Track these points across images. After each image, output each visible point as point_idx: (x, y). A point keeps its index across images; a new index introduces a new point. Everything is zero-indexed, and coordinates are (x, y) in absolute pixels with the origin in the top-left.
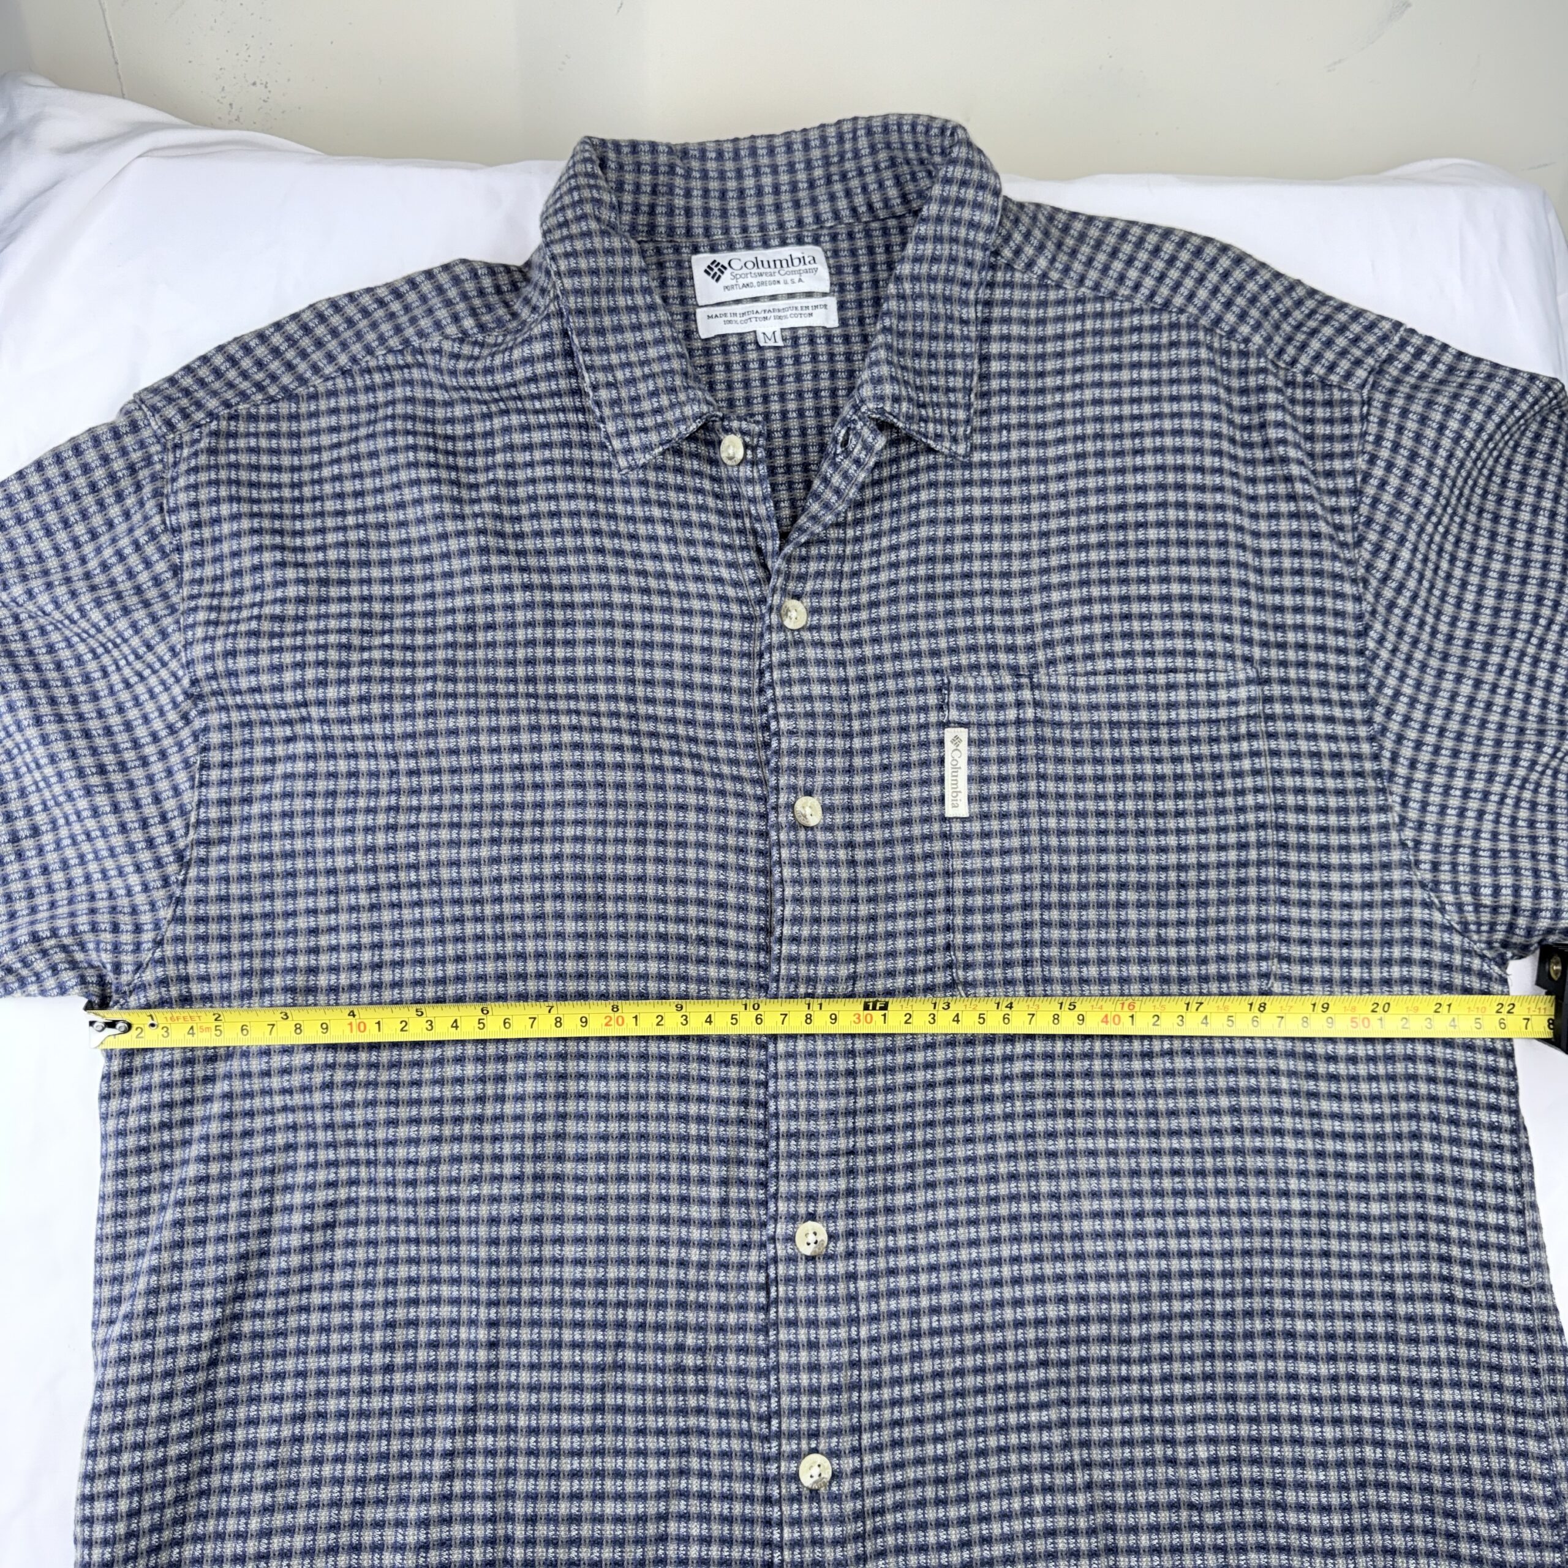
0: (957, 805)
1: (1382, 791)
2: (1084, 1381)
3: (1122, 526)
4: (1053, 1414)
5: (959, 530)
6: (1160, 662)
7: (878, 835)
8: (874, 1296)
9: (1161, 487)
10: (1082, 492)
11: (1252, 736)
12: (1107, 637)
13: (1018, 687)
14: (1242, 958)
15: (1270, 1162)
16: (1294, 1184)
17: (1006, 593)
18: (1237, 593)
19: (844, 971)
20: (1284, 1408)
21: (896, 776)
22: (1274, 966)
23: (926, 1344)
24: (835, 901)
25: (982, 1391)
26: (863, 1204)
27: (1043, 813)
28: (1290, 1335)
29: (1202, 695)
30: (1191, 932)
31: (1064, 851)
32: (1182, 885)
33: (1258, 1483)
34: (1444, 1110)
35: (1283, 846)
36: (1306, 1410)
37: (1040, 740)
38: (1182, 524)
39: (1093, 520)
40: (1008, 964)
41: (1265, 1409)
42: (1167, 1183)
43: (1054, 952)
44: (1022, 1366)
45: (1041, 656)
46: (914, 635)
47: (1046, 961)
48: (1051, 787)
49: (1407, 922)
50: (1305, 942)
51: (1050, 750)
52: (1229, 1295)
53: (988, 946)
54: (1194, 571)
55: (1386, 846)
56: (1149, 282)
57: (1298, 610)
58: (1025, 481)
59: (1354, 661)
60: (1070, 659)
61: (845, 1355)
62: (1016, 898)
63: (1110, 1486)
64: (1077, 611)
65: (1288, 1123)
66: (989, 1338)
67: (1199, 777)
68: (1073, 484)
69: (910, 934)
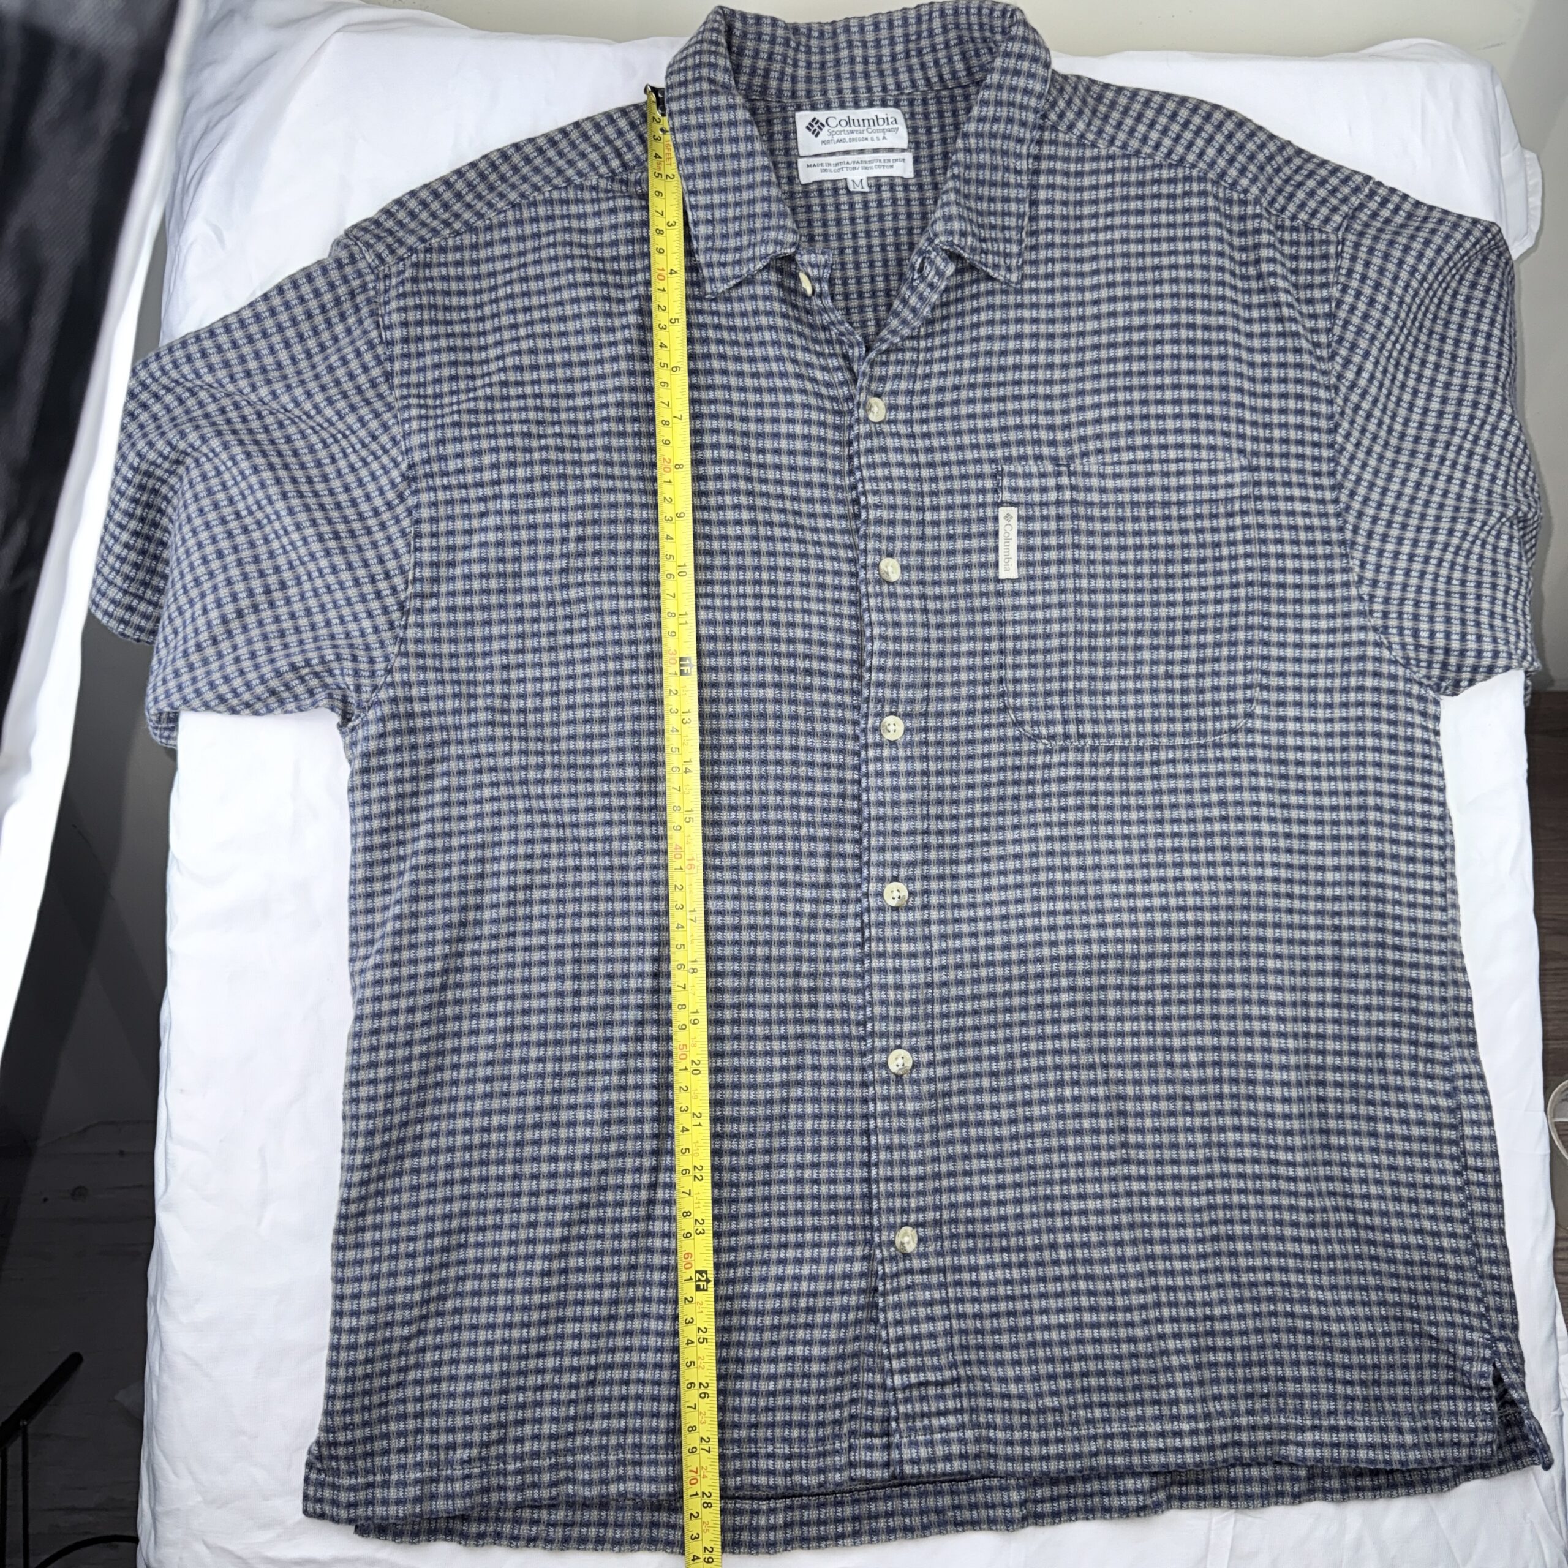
0: (1009, 568)
1: (1345, 556)
2: (1103, 1003)
3: (1143, 343)
4: (1080, 1027)
5: (1011, 345)
6: (1172, 454)
7: (945, 590)
8: (943, 937)
9: (1176, 311)
11: (1244, 513)
12: (1130, 433)
13: (1058, 474)
14: (1231, 688)
15: (1249, 841)
16: (1268, 857)
17: (1049, 397)
18: (1234, 397)
19: (920, 694)
20: (1257, 1026)
21: (960, 544)
22: (1257, 693)
23: (983, 972)
24: (912, 639)
25: (1025, 1008)
26: (934, 870)
27: (1077, 576)
28: (1262, 971)
29: (1205, 480)
30: (1192, 669)
31: (1093, 605)
32: (1186, 632)
33: (1235, 1081)
34: (1387, 803)
35: (1266, 600)
36: (1274, 1027)
38: (1191, 342)
39: (1120, 337)
40: (1048, 694)
41: (1241, 1025)
42: (1169, 858)
43: (1084, 685)
44: (1056, 991)
45: (1076, 449)
46: (973, 431)
47: (1078, 692)
48: (1084, 554)
49: (1362, 658)
50: (1282, 674)
51: (1083, 525)
52: (1215, 939)
53: (1033, 680)
54: (1200, 380)
55: (1347, 599)
56: (1167, 142)
57: (1283, 411)
59: (1325, 453)
60: (1100, 451)
61: (921, 978)
62: (1055, 643)
63: (1122, 1082)
64: (1106, 413)
65: (1264, 811)
66: (1031, 969)
67: (1202, 545)
69: (971, 669)
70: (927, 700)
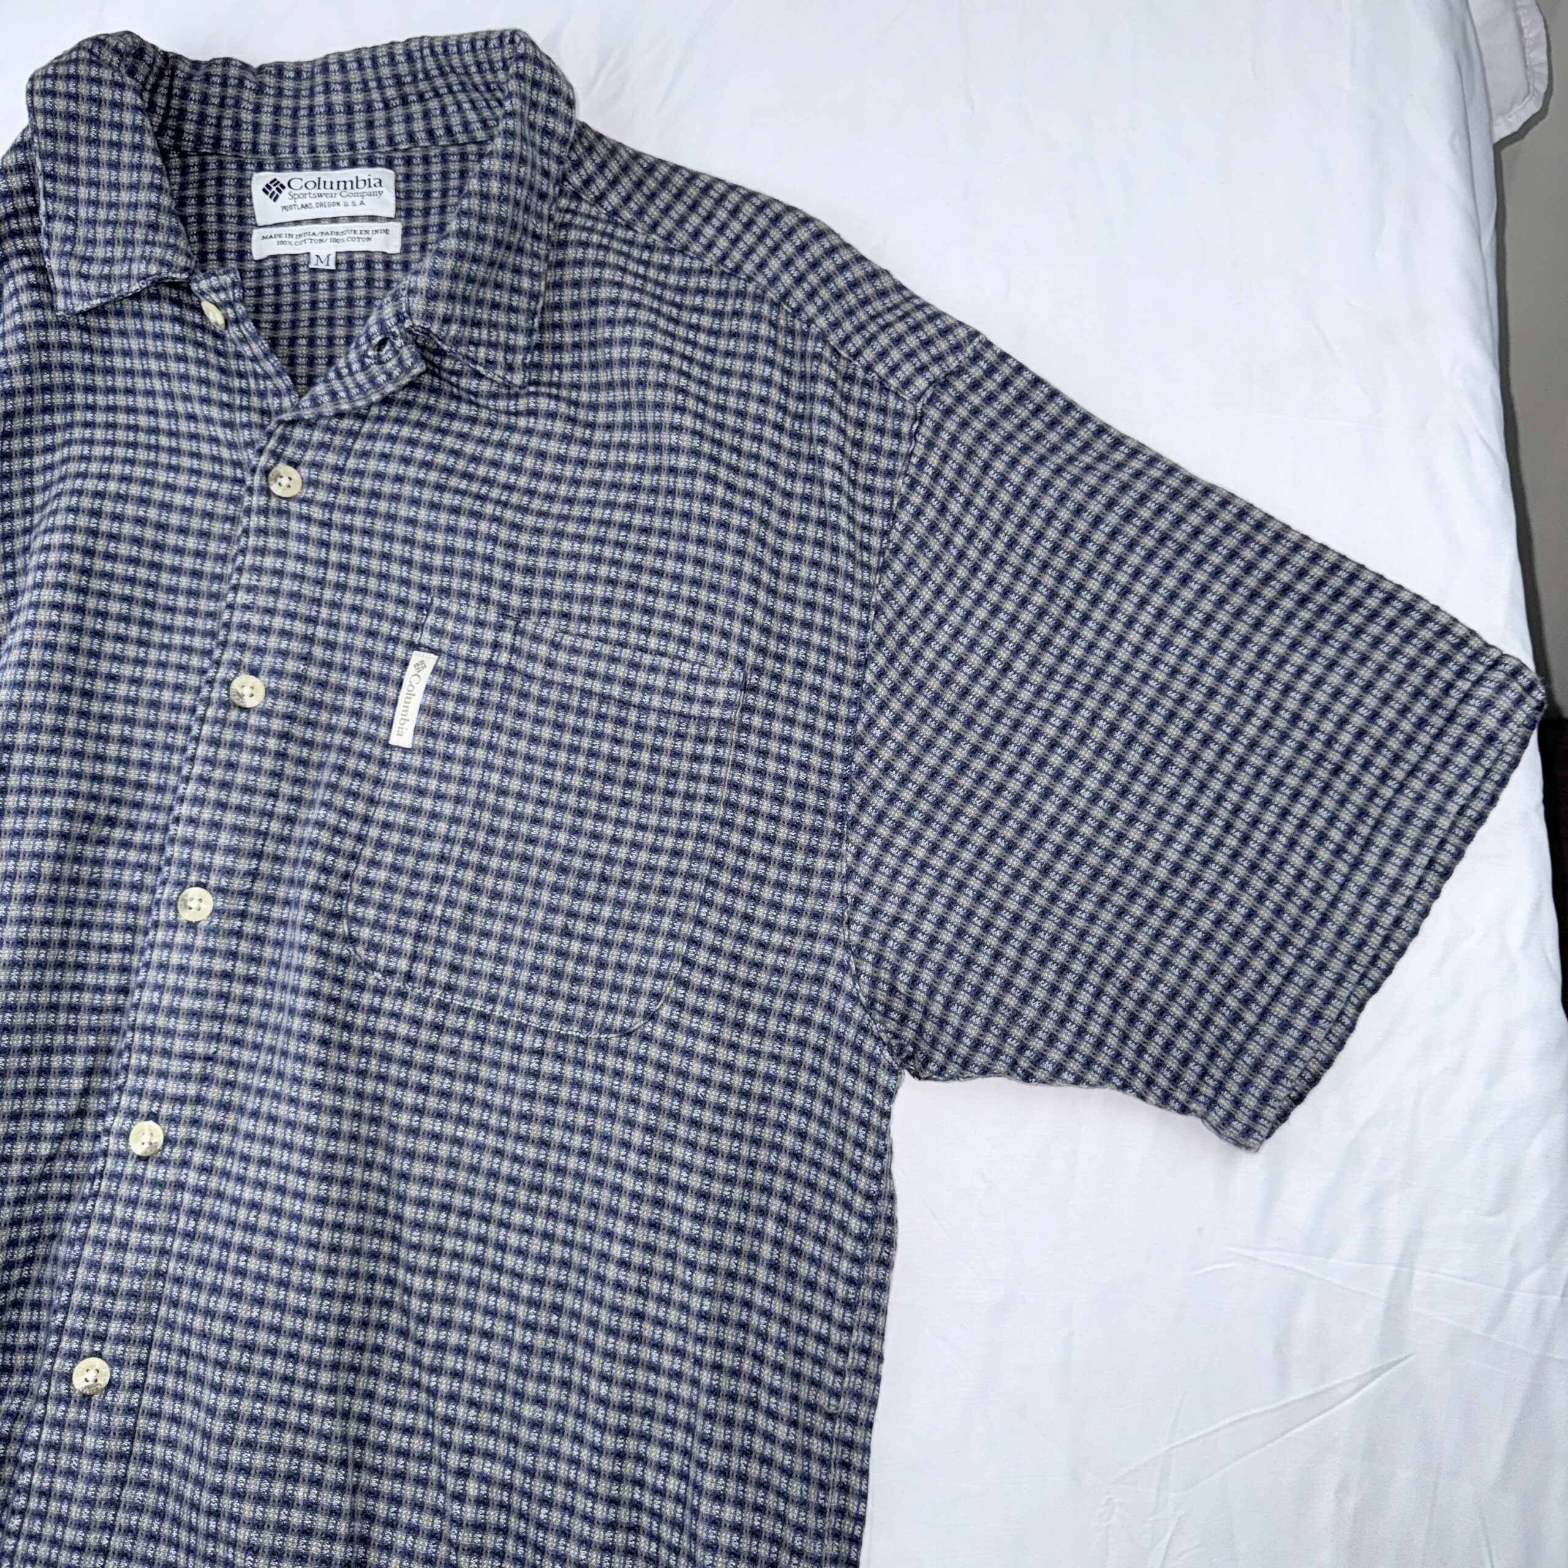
0: (403, 735)
1: (840, 836)
6: (653, 643)
7: (319, 736)
11: (719, 742)
12: (607, 602)
13: (501, 627)
14: (639, 971)
17: (516, 527)
22: (671, 988)
27: (488, 766)
29: (680, 686)
30: (600, 931)
31: (498, 811)
32: (604, 879)
35: (718, 864)
37: (506, 688)
40: (404, 912)
43: (457, 914)
45: (536, 603)
47: (446, 922)
48: (503, 740)
49: (817, 980)
51: (513, 701)
59: (847, 692)
60: (566, 616)
62: (435, 847)
70: (254, 875)
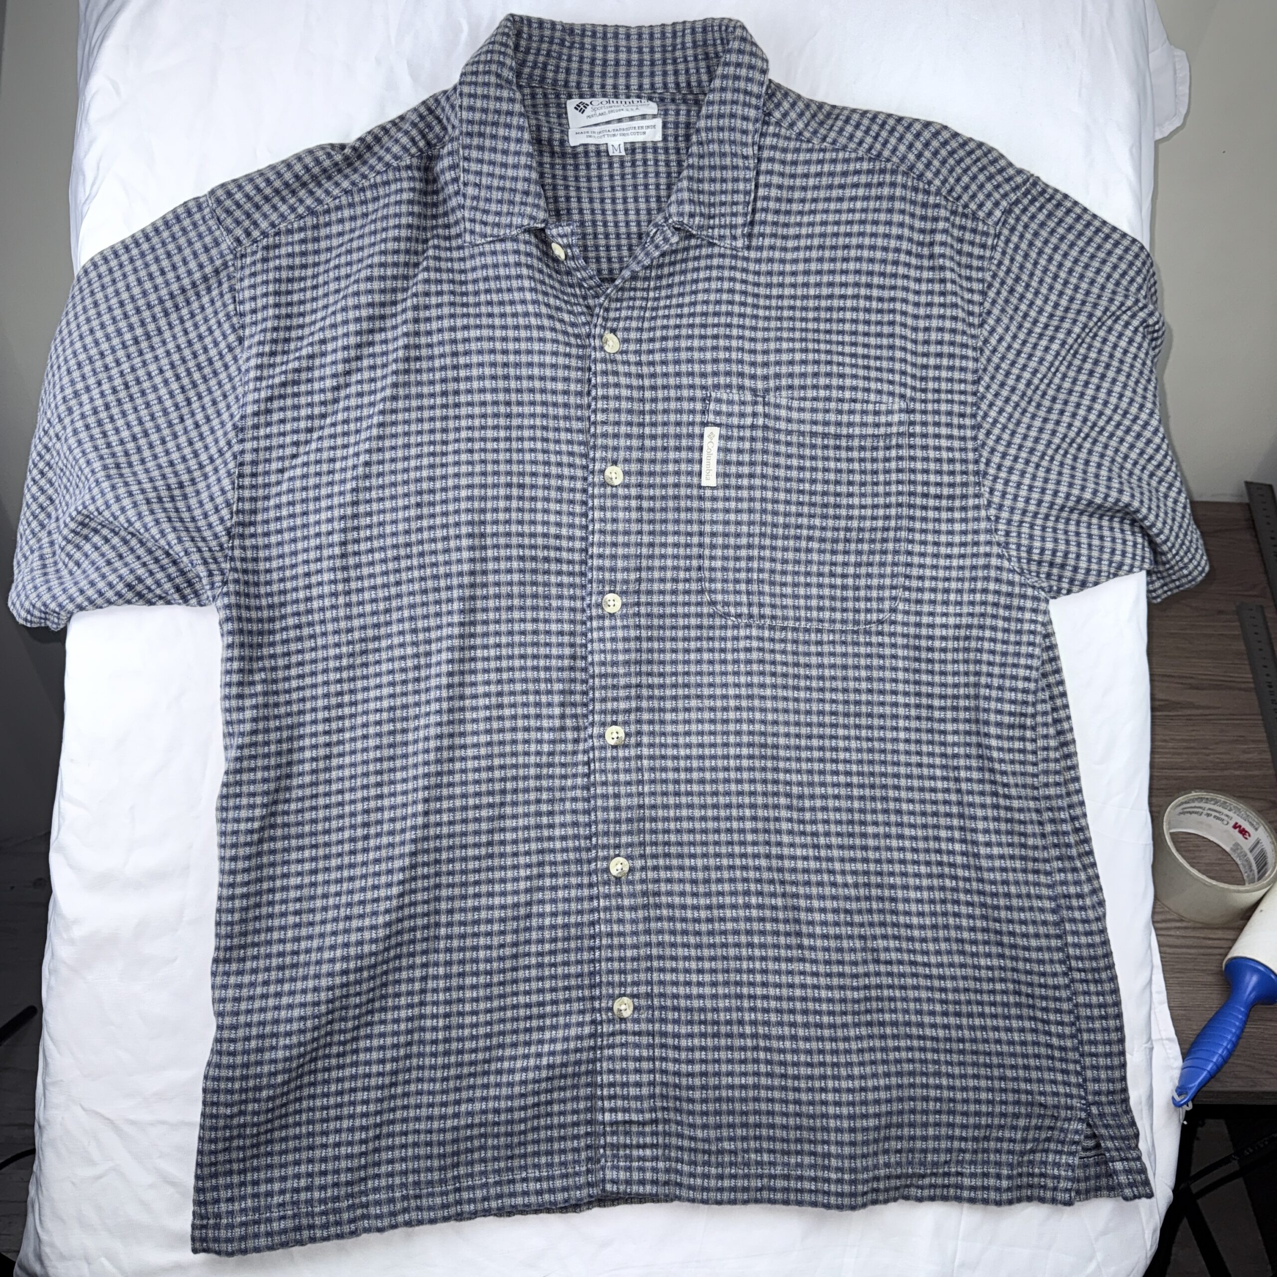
0: (709, 479)
1: (978, 484)
3: (829, 309)
6: (848, 395)
7: (658, 492)
9: (857, 285)
10: (806, 285)
11: (899, 446)
12: (816, 375)
13: (755, 403)
14: (881, 587)
15: (888, 710)
18: (898, 354)
19: (633, 576)
20: (896, 855)
21: (672, 455)
22: (900, 593)
24: (627, 533)
26: (646, 716)
27: (764, 488)
28: (899, 812)
29: (870, 419)
30: (851, 570)
31: (775, 513)
32: (847, 541)
33: (881, 899)
34: (996, 682)
35: (912, 518)
36: (909, 856)
37: (765, 440)
39: (811, 303)
40: (737, 581)
41: (885, 855)
42: (827, 719)
43: (766, 576)
45: (772, 384)
46: (690, 362)
47: (761, 582)
48: (770, 471)
49: (987, 567)
50: (921, 578)
51: (771, 447)
52: (862, 786)
53: (724, 569)
54: (873, 341)
55: (977, 519)
57: (937, 367)
58: (770, 273)
59: (970, 399)
60: (790, 387)
61: (635, 801)
62: (744, 541)
65: (901, 687)
67: (863, 472)
68: (800, 279)
69: (676, 557)
70: (639, 581)
